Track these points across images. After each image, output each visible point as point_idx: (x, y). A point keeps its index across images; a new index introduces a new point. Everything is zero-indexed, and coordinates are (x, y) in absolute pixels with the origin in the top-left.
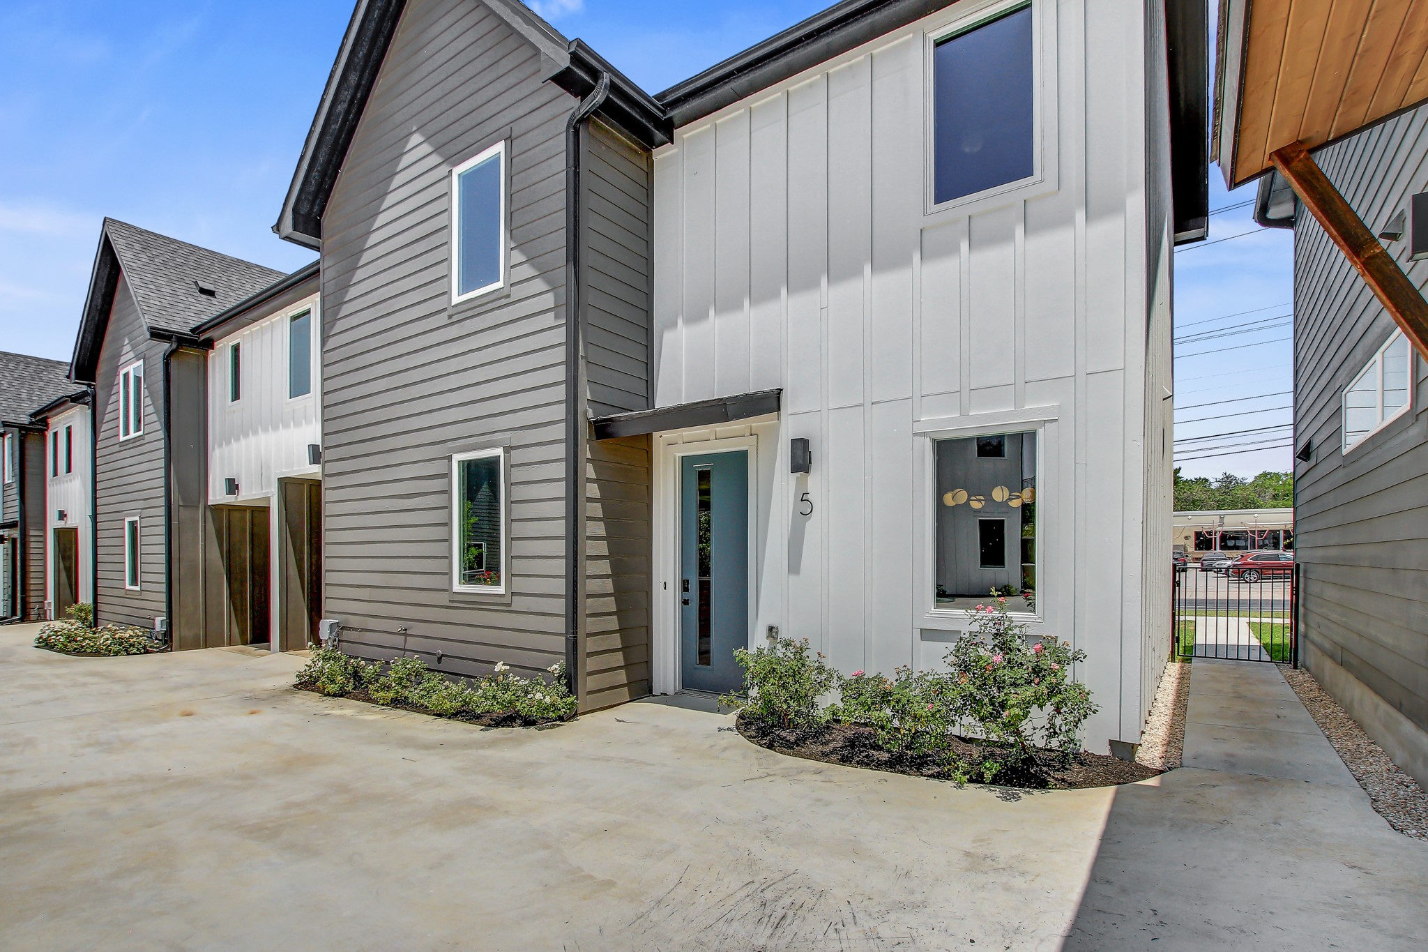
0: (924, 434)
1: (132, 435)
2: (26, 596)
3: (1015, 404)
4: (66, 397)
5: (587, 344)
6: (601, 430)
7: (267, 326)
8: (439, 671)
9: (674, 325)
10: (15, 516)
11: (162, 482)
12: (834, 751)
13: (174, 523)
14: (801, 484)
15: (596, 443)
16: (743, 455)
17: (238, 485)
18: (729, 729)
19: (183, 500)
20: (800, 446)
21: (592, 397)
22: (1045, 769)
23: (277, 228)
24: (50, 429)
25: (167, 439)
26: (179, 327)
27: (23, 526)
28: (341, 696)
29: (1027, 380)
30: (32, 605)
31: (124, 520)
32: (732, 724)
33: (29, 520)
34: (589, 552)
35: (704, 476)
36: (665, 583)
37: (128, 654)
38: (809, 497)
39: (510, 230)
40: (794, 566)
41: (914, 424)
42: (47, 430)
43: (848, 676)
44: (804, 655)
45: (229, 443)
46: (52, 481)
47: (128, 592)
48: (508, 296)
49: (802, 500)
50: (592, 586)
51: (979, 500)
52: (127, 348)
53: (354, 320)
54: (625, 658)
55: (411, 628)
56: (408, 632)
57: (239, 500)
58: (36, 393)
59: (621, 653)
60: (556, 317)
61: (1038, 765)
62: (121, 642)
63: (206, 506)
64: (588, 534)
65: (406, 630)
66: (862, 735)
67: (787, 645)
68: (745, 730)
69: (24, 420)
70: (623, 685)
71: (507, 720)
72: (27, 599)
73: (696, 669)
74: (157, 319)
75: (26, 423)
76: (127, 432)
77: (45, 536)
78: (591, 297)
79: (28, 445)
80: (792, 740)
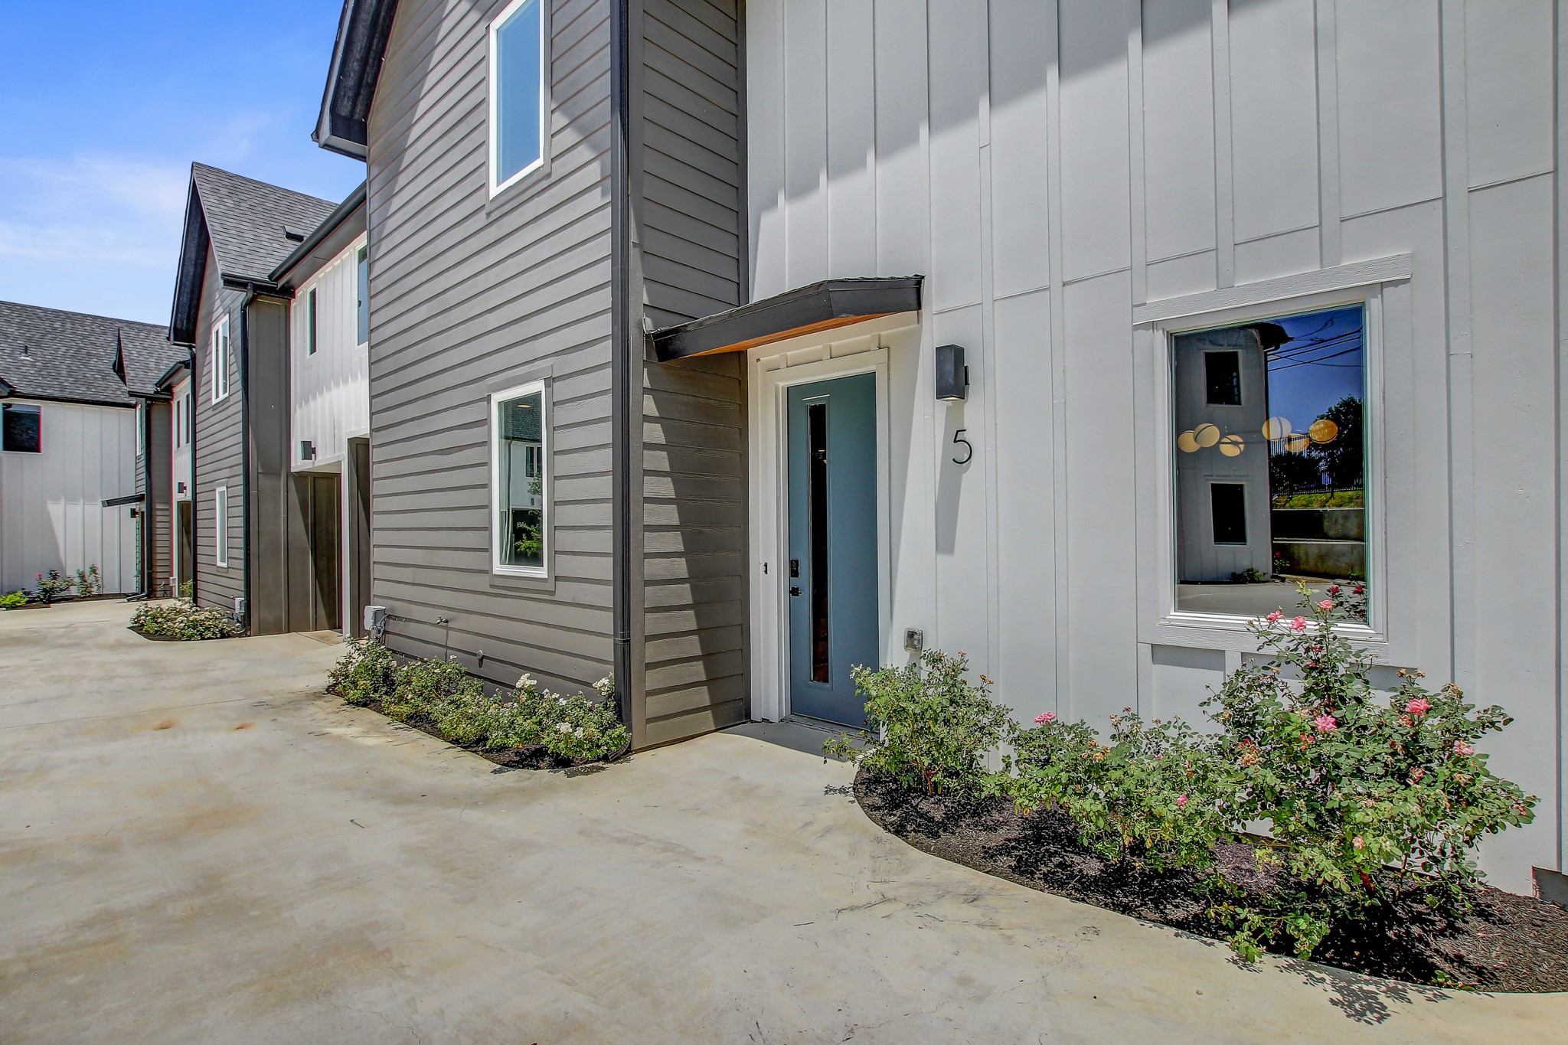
0: (1153, 325)
1: (222, 396)
2: (152, 572)
3: (1321, 261)
4: (180, 363)
5: (642, 226)
6: (664, 347)
7: (339, 265)
8: (479, 677)
9: (773, 203)
10: (142, 490)
11: (240, 448)
12: (1005, 850)
13: (253, 492)
14: (954, 415)
15: (659, 367)
16: (869, 380)
17: (315, 448)
18: (843, 791)
19: (263, 468)
20: (950, 356)
21: (650, 300)
22: (1416, 930)
23: (316, 135)
24: (175, 398)
25: (245, 400)
26: (256, 274)
27: (149, 501)
28: (365, 705)
29: (1345, 215)
30: (158, 582)
31: (215, 490)
32: (848, 782)
33: (155, 493)
34: (648, 521)
35: (818, 415)
36: (766, 566)
37: (203, 639)
38: (966, 436)
39: (551, 87)
40: (945, 542)
41: (1135, 309)
42: (172, 400)
43: (1028, 724)
44: (960, 678)
45: (307, 402)
46: (176, 451)
47: (219, 569)
48: (549, 175)
49: (955, 441)
50: (654, 568)
51: (1233, 443)
52: (218, 303)
53: (397, 237)
54: (708, 669)
55: (452, 620)
56: (450, 625)
57: (316, 465)
58: (164, 362)
59: (701, 662)
60: (603, 194)
61: (1400, 922)
62: (195, 625)
63: (289, 474)
64: (646, 495)
65: (447, 622)
66: (1053, 815)
67: (936, 660)
68: (866, 794)
69: (150, 389)
70: (705, 709)
71: (532, 758)
72: (154, 575)
73: (809, 686)
74: (233, 265)
75: (152, 393)
76: (217, 396)
77: (170, 510)
78: (650, 162)
79: (154, 416)
80: (938, 816)
